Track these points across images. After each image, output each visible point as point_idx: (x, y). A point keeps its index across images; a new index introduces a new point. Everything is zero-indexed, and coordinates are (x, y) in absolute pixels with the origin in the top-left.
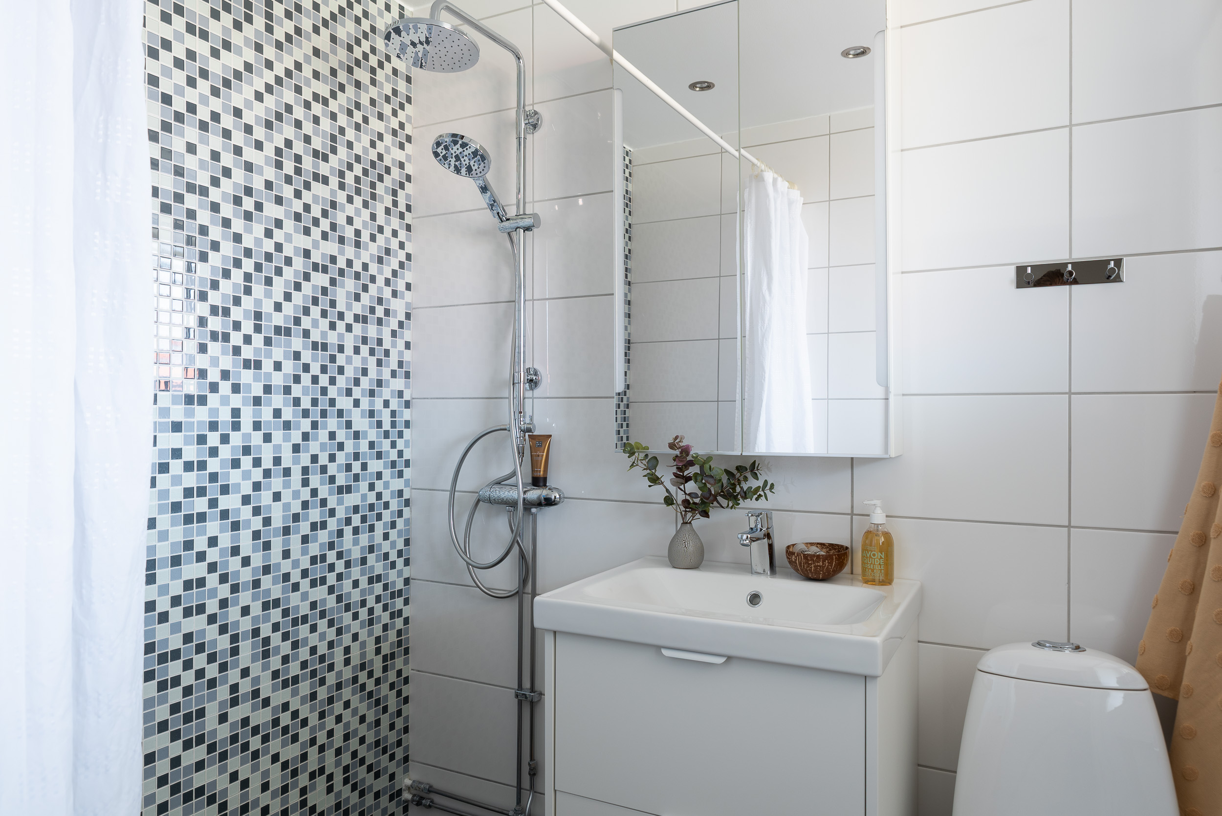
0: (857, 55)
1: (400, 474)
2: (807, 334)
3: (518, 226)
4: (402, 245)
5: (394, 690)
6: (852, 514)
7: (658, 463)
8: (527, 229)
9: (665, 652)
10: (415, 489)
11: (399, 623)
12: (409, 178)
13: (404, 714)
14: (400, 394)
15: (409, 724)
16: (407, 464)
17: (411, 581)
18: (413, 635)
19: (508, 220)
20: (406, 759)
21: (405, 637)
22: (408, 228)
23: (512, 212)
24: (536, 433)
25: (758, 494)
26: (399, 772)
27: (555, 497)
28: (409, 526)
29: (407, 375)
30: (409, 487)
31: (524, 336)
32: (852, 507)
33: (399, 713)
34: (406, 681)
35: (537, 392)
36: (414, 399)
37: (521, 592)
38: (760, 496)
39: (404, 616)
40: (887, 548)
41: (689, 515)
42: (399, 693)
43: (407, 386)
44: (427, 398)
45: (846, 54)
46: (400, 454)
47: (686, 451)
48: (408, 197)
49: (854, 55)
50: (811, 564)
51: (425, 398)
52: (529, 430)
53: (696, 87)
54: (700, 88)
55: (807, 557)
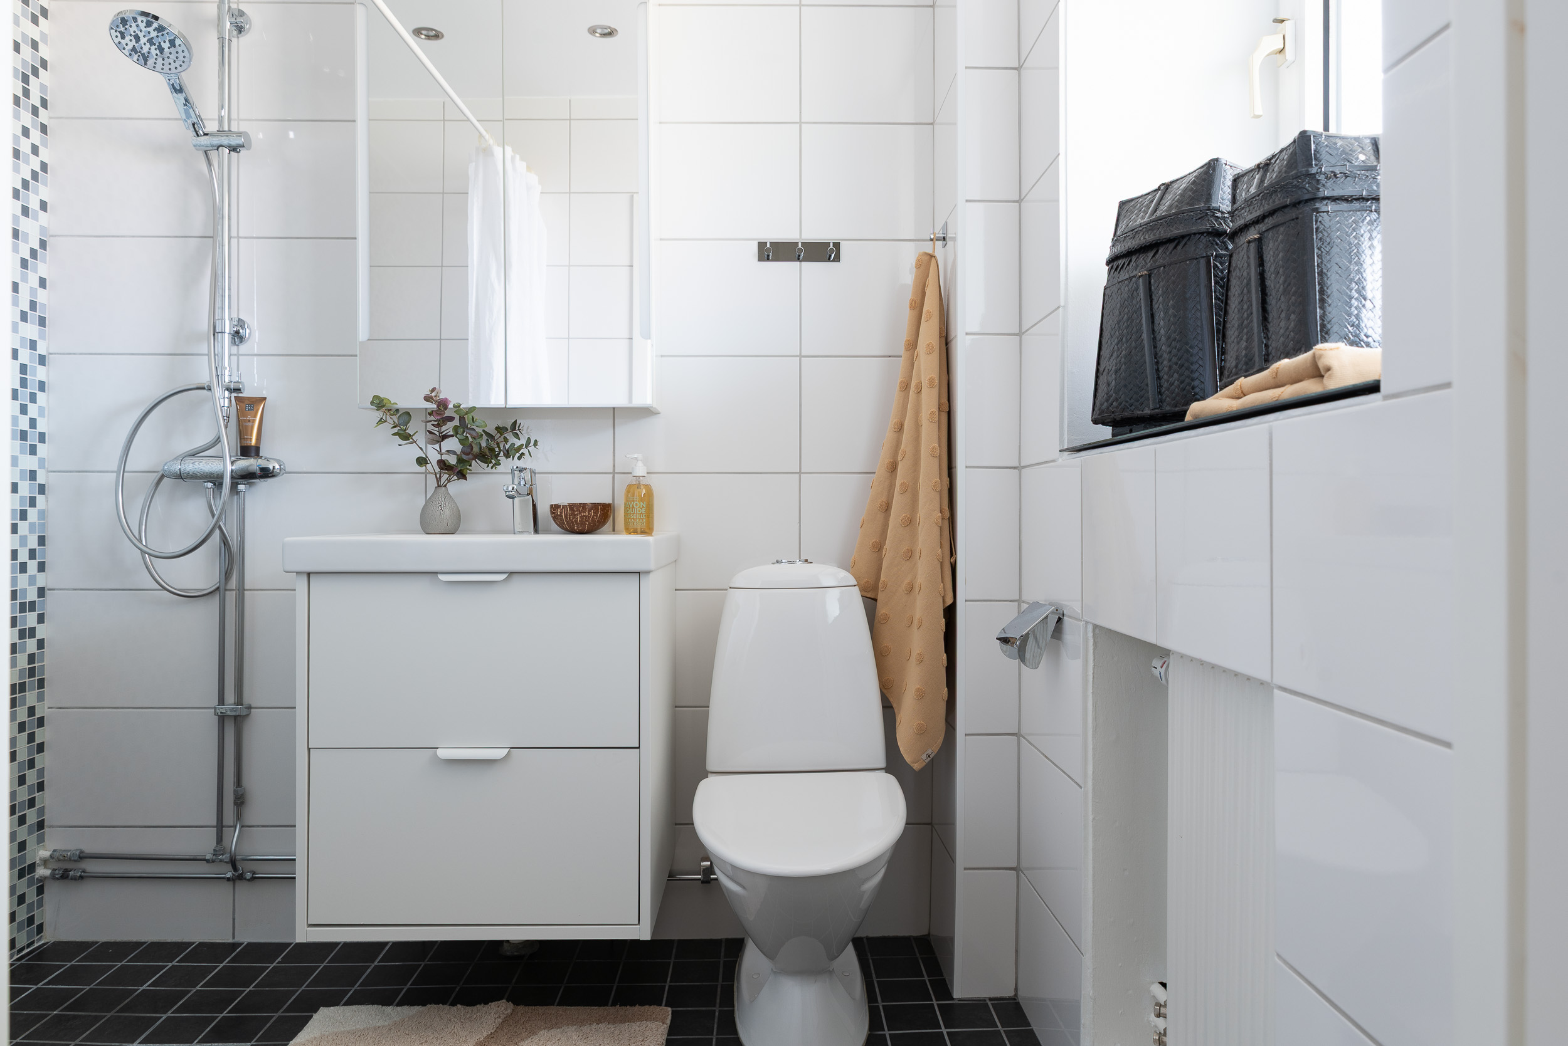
0: (604, 35)
1: (33, 450)
2: (547, 338)
3: (222, 144)
4: (35, 150)
5: (24, 733)
6: (614, 473)
7: (410, 419)
8: (234, 149)
9: (442, 577)
10: (54, 472)
11: (31, 645)
12: (44, 64)
13: (38, 766)
14: (33, 345)
15: (45, 779)
16: (42, 437)
17: (48, 593)
18: (49, 662)
19: (206, 134)
20: (41, 825)
21: (39, 664)
22: (44, 129)
23: (211, 126)
24: (245, 394)
25: (520, 452)
26: (31, 841)
27: (274, 467)
28: (44, 519)
29: (42, 322)
30: (44, 468)
31: (229, 277)
32: (614, 466)
33: (31, 764)
34: (41, 722)
35: (244, 348)
36: (51, 354)
37: (222, 588)
38: (523, 454)
39: (38, 636)
40: (649, 499)
41: (445, 477)
42: (31, 738)
43: (42, 336)
44: (74, 354)
45: (592, 31)
46: (33, 423)
47: (443, 404)
48: (43, 88)
49: (601, 34)
50: (577, 515)
51: (70, 354)
52: (238, 390)
53: (422, 34)
54: (425, 35)
55: (573, 508)
